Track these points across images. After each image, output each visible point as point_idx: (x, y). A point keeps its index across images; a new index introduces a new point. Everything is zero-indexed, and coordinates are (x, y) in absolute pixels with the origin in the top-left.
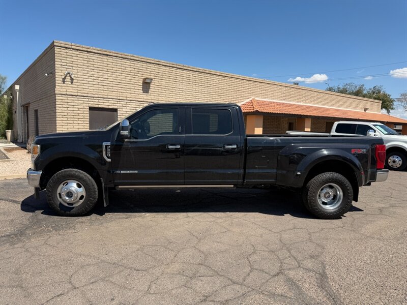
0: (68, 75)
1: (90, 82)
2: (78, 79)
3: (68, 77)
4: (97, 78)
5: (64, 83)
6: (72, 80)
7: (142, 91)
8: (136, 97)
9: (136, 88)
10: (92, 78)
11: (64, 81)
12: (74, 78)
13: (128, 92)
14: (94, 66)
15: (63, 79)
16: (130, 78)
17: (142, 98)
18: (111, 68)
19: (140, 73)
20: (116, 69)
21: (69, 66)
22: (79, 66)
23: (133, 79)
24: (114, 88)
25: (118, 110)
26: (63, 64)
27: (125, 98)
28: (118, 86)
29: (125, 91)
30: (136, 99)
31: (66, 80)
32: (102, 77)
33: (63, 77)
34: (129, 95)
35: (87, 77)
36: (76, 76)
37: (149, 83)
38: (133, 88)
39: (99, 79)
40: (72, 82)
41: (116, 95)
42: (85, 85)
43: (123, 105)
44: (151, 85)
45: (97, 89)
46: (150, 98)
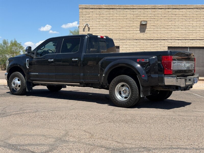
0: (87, 26)
1: (100, 29)
2: (92, 27)
3: (87, 27)
4: (105, 26)
5: (84, 32)
6: (89, 28)
7: (140, 31)
8: (134, 36)
9: (134, 30)
10: (102, 26)
11: (84, 30)
12: (90, 28)
13: (127, 33)
14: (104, 17)
15: (84, 28)
16: (130, 23)
17: (139, 36)
18: (116, 17)
19: (138, 17)
20: (119, 17)
21: (87, 20)
22: (93, 19)
23: (132, 23)
24: (117, 31)
25: (120, 47)
26: (84, 19)
27: (125, 38)
28: (120, 29)
29: (126, 33)
30: (134, 38)
31: (85, 30)
32: (109, 24)
33: (84, 27)
34: (128, 35)
35: (98, 26)
36: (92, 26)
37: (146, 25)
38: (132, 30)
39: (107, 26)
40: (89, 30)
41: (119, 36)
42: (97, 31)
43: (124, 43)
44: (147, 26)
45: (105, 33)
46: (146, 36)
